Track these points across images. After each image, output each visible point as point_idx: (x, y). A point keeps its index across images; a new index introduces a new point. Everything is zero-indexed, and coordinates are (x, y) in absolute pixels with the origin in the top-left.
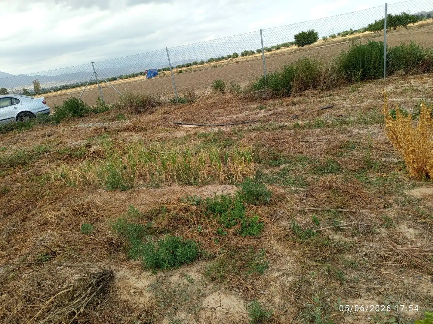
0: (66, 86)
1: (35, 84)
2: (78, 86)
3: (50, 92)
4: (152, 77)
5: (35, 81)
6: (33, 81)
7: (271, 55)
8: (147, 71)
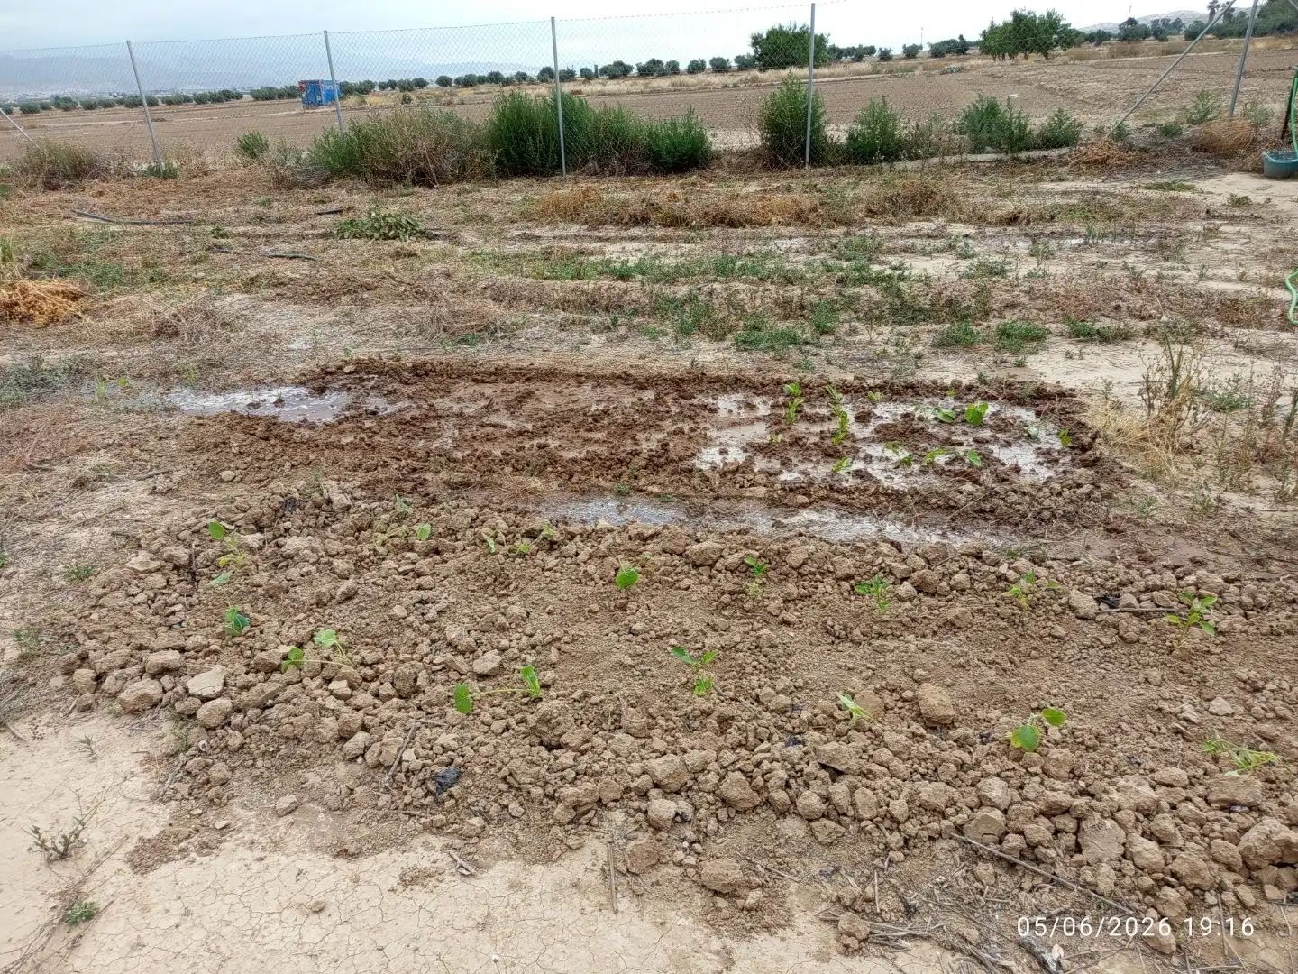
0: (67, 100)
7: (673, 85)
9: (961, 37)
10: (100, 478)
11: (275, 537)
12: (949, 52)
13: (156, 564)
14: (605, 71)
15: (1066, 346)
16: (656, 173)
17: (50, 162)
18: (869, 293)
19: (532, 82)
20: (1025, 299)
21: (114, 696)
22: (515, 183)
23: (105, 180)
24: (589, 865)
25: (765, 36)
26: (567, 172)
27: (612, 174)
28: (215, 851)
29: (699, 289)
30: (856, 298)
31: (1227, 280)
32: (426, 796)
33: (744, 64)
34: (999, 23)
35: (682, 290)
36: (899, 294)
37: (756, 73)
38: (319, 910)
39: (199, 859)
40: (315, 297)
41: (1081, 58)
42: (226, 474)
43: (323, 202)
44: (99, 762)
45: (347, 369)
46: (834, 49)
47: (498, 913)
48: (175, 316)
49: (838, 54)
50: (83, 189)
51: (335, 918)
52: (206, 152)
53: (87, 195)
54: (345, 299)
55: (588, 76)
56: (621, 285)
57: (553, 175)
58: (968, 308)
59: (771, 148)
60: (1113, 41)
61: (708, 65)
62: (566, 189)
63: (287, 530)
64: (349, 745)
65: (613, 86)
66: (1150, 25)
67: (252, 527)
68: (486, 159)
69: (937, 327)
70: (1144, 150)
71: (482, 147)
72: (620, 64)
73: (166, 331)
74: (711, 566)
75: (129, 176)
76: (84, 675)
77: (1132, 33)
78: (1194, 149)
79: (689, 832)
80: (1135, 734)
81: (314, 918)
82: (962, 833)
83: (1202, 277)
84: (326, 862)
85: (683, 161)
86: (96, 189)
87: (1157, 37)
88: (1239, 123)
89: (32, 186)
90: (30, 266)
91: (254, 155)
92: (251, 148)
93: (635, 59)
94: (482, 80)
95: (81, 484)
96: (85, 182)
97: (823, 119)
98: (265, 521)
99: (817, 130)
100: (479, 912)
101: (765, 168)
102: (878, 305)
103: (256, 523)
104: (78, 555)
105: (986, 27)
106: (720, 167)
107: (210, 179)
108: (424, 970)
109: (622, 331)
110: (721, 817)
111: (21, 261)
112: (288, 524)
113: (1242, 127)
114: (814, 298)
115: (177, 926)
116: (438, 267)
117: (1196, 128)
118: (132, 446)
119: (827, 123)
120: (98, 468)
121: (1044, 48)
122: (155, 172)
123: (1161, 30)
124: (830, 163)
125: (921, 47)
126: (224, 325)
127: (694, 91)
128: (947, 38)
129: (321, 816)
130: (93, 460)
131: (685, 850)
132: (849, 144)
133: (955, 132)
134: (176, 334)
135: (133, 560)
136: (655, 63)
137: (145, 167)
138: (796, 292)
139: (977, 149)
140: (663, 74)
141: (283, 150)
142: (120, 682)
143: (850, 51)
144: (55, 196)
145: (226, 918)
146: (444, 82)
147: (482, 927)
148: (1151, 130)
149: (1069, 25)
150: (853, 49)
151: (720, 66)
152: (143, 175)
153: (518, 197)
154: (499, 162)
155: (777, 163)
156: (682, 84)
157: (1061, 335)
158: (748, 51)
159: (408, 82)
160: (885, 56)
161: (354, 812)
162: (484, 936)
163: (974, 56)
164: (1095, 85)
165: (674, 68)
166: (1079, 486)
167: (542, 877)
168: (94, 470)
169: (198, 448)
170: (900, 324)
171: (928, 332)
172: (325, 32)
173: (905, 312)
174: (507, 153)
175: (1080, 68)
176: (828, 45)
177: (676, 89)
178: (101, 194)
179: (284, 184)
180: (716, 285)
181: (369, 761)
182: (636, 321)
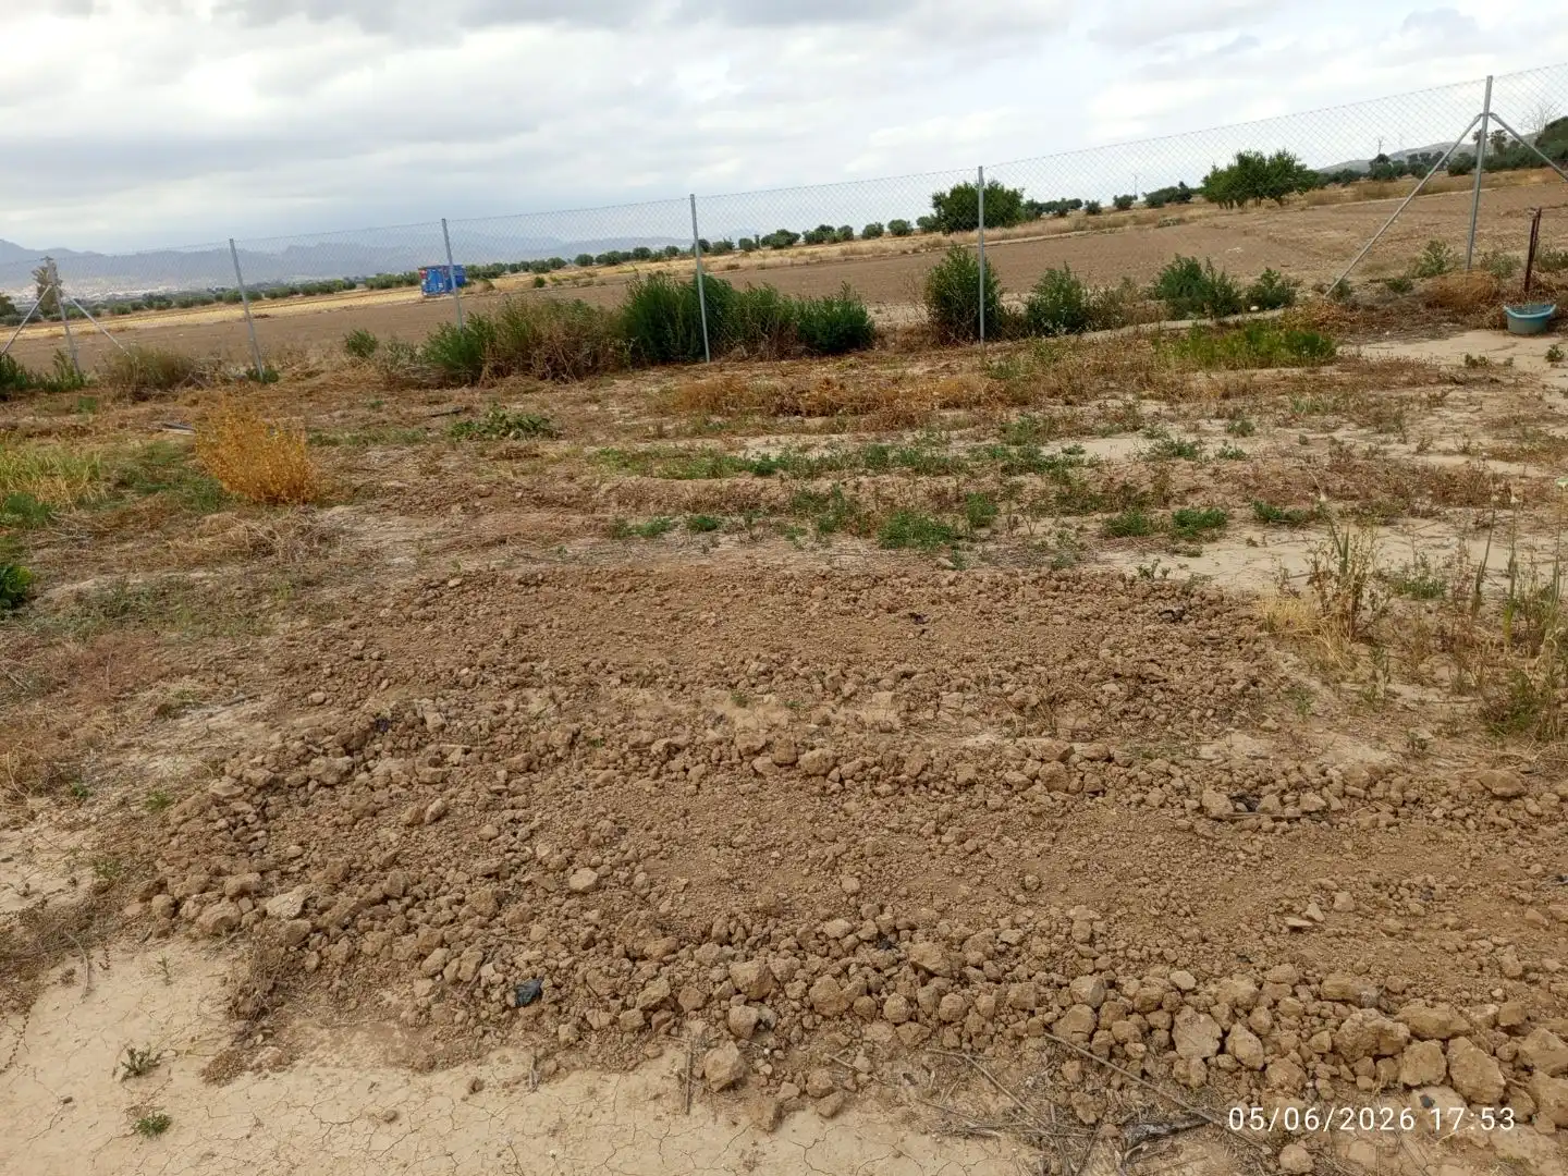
0: (161, 298)
1: (42, 280)
2: (205, 302)
3: (96, 315)
4: (440, 294)
5: (44, 270)
6: (35, 268)
7: (844, 253)
8: (425, 269)
9: (1182, 184)
10: (184, 705)
11: (365, 760)
12: (1168, 201)
13: (239, 790)
14: (766, 241)
15: (1251, 532)
16: (811, 355)
17: (141, 371)
18: (1033, 482)
19: (684, 256)
20: (1210, 483)
21: (191, 922)
22: (653, 374)
23: (200, 387)
24: (666, 1073)
25: (948, 195)
26: (712, 359)
27: (762, 359)
28: (289, 1067)
29: (845, 484)
30: (1020, 486)
31: (1447, 453)
32: (504, 1010)
33: (928, 226)
34: (1223, 166)
35: (824, 485)
36: (1067, 481)
37: (939, 235)
38: (392, 1118)
39: (272, 1075)
40: (423, 507)
41: (1321, 202)
42: (317, 696)
43: (437, 403)
44: (174, 986)
45: (452, 583)
46: (1032, 205)
47: (570, 1118)
48: (270, 533)
49: (1036, 210)
50: (176, 398)
51: (406, 1128)
52: (310, 352)
53: (180, 404)
54: (456, 508)
55: (748, 246)
56: (759, 482)
57: (696, 362)
58: (1144, 494)
59: (942, 323)
60: (1363, 180)
61: (886, 229)
62: (708, 377)
63: (377, 753)
64: (427, 963)
65: (773, 257)
66: (1406, 162)
67: (340, 749)
68: (621, 349)
69: (1106, 516)
70: (1371, 309)
71: (616, 336)
72: (783, 233)
73: (261, 549)
74: (825, 775)
75: (226, 381)
76: (160, 901)
77: (1385, 171)
78: (1429, 306)
79: (771, 1040)
80: (1255, 935)
81: (385, 1128)
82: (1051, 1032)
83: (1421, 450)
84: (398, 1076)
85: (841, 341)
86: (190, 397)
87: (1414, 174)
88: (1477, 275)
89: (120, 397)
90: (117, 486)
91: (363, 355)
92: (360, 346)
93: (801, 225)
94: (627, 257)
95: (165, 711)
96: (178, 390)
97: (997, 290)
98: (354, 744)
99: (991, 302)
100: (551, 1120)
101: (935, 346)
102: (1044, 494)
103: (344, 746)
104: (160, 782)
105: (1208, 172)
106: (884, 346)
107: (316, 381)
108: (491, 1174)
109: (758, 531)
110: (806, 1025)
111: (108, 480)
112: (378, 747)
113: (1480, 280)
114: (972, 489)
115: (248, 1137)
116: (561, 470)
117: (1429, 281)
118: (219, 670)
119: (1001, 293)
120: (181, 695)
121: (1277, 194)
122: (252, 376)
123: (1418, 165)
124: (1009, 337)
125: (1136, 198)
126: (322, 539)
127: (868, 260)
128: (1166, 186)
129: (397, 1034)
130: (175, 688)
131: (765, 1057)
132: (1029, 316)
133: (1150, 297)
134: (270, 553)
135: (217, 785)
136: (824, 229)
137: (243, 371)
138: (949, 483)
139: (1178, 314)
140: (835, 241)
141: (395, 347)
142: (198, 907)
143: (1050, 207)
144: (145, 408)
145: (297, 1129)
146: (584, 261)
147: (553, 1133)
148: (1378, 285)
149: (1305, 166)
150: (1055, 203)
151: (900, 229)
152: (241, 380)
153: (655, 390)
154: (634, 351)
155: (948, 339)
156: (853, 252)
157: (1246, 520)
158: (930, 212)
159: (543, 263)
160: (1094, 209)
161: (430, 1029)
162: (555, 1142)
163: (1198, 205)
164: (1332, 234)
165: (847, 234)
166: (1234, 682)
167: (615, 1085)
168: (177, 696)
169: (289, 670)
170: (1068, 513)
171: (1094, 522)
172: (444, 220)
173: (1074, 501)
174: (644, 341)
175: (1321, 213)
176: (1024, 201)
177: (847, 257)
178: (195, 402)
179: (397, 384)
180: (863, 479)
181: (447, 977)
182: (773, 520)
